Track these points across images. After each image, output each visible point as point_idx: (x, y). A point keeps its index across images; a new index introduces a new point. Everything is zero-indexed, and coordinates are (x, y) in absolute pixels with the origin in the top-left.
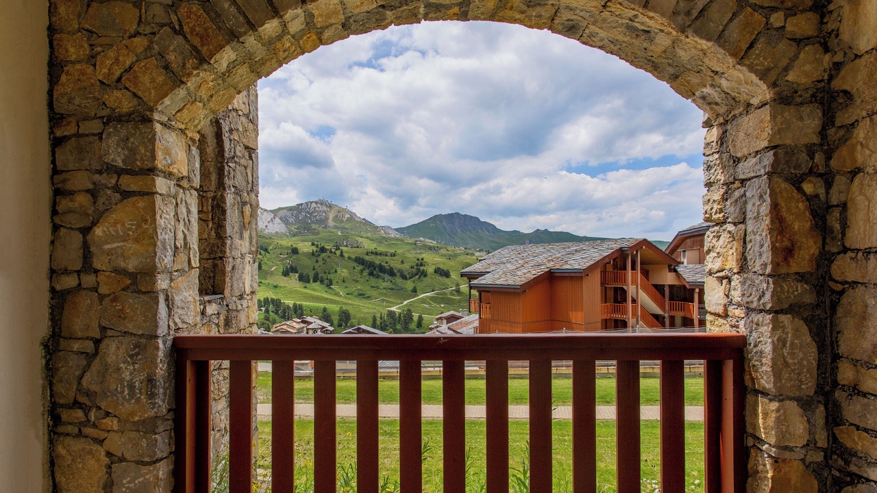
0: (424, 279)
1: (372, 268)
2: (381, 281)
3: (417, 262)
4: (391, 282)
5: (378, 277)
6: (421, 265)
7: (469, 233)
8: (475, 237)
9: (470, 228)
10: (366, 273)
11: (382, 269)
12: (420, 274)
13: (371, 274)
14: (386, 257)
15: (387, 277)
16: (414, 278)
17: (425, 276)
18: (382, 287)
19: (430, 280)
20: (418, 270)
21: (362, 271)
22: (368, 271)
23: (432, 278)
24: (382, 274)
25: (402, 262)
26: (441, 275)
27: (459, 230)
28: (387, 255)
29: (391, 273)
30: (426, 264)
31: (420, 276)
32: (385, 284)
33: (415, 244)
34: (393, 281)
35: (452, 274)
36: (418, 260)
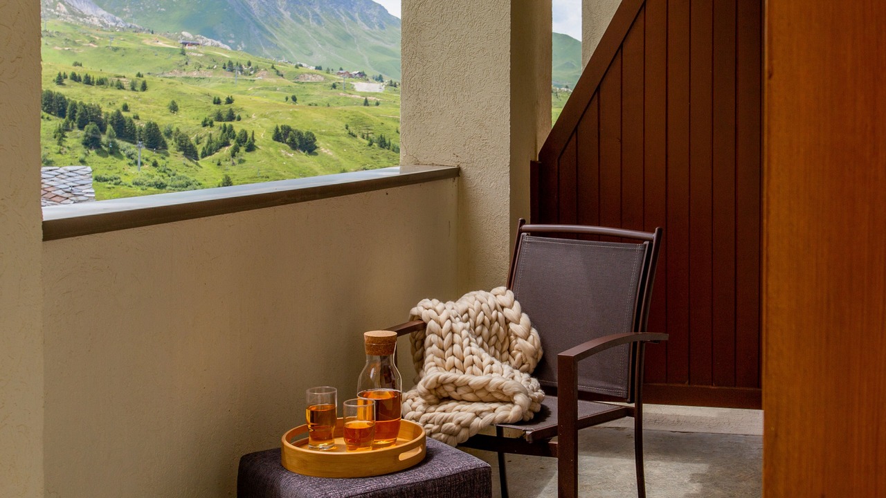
0: (248, 156)
1: (91, 126)
2: (123, 163)
3: (215, 108)
4: (155, 165)
5: (114, 151)
6: (231, 117)
7: (314, 24)
8: (331, 36)
9: (317, 10)
10: (75, 138)
11: (124, 129)
12: (233, 143)
13: (92, 143)
14: (121, 92)
15: (144, 153)
16: (217, 155)
17: (251, 148)
18: (129, 181)
19: (265, 160)
20: (229, 132)
21: (61, 135)
22: (81, 133)
23: (269, 155)
24: (122, 144)
25: (174, 108)
26: (294, 146)
27: (287, 15)
28: (120, 87)
29: (154, 139)
30: (243, 116)
31: (236, 150)
32: (135, 173)
33: (183, 53)
34: (160, 162)
35: (319, 143)
36: (217, 102)
